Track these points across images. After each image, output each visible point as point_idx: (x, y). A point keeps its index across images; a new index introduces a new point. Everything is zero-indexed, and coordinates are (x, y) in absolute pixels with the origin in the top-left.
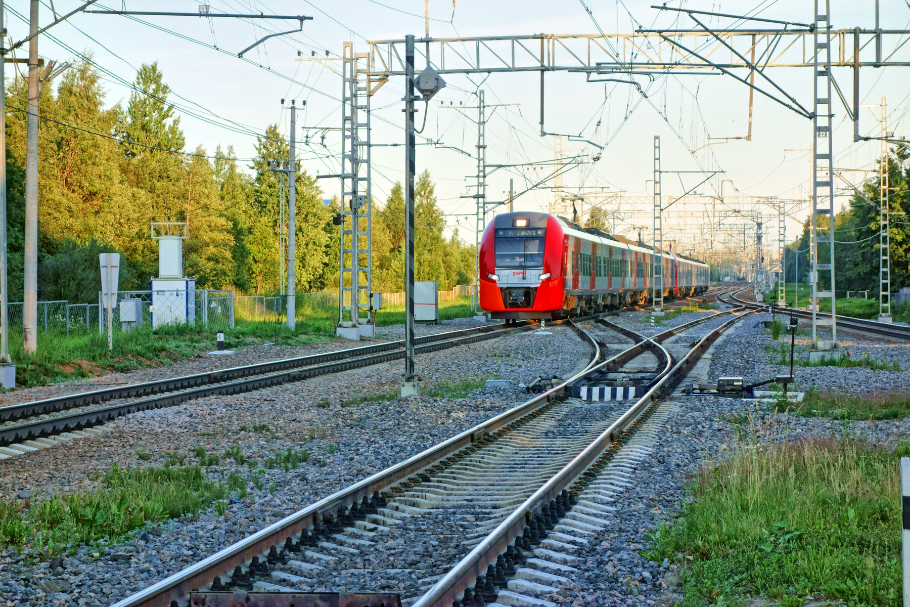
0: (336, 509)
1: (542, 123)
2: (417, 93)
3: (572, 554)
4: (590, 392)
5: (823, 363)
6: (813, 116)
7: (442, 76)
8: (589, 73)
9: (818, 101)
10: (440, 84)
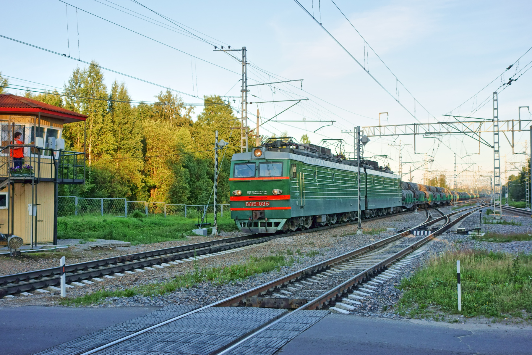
0: (311, 271)
1: (415, 150)
2: (361, 143)
3: (376, 286)
4: (416, 232)
5: (498, 223)
6: (493, 147)
7: (369, 138)
8: (423, 135)
9: (495, 143)
10: (368, 140)
